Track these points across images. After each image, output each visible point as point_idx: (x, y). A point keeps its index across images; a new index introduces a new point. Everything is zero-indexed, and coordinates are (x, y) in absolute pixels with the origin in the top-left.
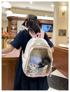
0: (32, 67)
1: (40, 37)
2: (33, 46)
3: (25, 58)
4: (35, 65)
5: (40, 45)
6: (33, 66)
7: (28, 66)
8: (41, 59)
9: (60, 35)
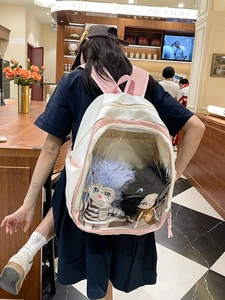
0: (100, 197)
1: (131, 92)
2: (104, 121)
3: (75, 165)
4: (109, 190)
5: (129, 119)
6: (103, 195)
7: (84, 193)
8: (132, 172)
9: (214, 73)
